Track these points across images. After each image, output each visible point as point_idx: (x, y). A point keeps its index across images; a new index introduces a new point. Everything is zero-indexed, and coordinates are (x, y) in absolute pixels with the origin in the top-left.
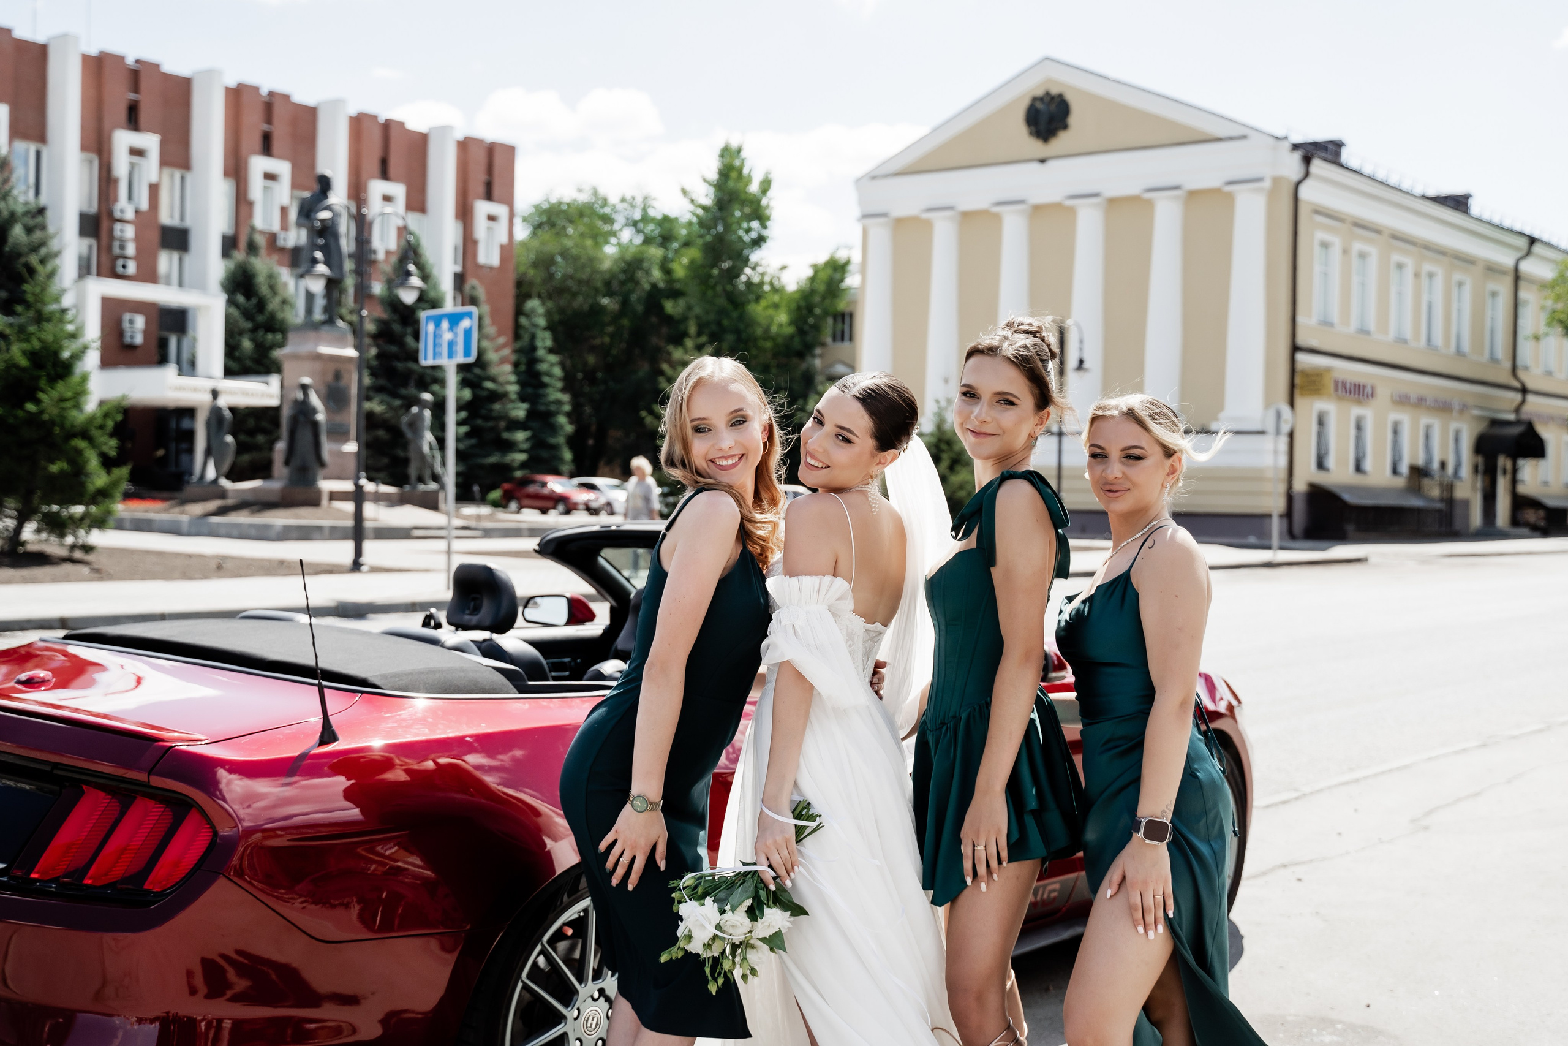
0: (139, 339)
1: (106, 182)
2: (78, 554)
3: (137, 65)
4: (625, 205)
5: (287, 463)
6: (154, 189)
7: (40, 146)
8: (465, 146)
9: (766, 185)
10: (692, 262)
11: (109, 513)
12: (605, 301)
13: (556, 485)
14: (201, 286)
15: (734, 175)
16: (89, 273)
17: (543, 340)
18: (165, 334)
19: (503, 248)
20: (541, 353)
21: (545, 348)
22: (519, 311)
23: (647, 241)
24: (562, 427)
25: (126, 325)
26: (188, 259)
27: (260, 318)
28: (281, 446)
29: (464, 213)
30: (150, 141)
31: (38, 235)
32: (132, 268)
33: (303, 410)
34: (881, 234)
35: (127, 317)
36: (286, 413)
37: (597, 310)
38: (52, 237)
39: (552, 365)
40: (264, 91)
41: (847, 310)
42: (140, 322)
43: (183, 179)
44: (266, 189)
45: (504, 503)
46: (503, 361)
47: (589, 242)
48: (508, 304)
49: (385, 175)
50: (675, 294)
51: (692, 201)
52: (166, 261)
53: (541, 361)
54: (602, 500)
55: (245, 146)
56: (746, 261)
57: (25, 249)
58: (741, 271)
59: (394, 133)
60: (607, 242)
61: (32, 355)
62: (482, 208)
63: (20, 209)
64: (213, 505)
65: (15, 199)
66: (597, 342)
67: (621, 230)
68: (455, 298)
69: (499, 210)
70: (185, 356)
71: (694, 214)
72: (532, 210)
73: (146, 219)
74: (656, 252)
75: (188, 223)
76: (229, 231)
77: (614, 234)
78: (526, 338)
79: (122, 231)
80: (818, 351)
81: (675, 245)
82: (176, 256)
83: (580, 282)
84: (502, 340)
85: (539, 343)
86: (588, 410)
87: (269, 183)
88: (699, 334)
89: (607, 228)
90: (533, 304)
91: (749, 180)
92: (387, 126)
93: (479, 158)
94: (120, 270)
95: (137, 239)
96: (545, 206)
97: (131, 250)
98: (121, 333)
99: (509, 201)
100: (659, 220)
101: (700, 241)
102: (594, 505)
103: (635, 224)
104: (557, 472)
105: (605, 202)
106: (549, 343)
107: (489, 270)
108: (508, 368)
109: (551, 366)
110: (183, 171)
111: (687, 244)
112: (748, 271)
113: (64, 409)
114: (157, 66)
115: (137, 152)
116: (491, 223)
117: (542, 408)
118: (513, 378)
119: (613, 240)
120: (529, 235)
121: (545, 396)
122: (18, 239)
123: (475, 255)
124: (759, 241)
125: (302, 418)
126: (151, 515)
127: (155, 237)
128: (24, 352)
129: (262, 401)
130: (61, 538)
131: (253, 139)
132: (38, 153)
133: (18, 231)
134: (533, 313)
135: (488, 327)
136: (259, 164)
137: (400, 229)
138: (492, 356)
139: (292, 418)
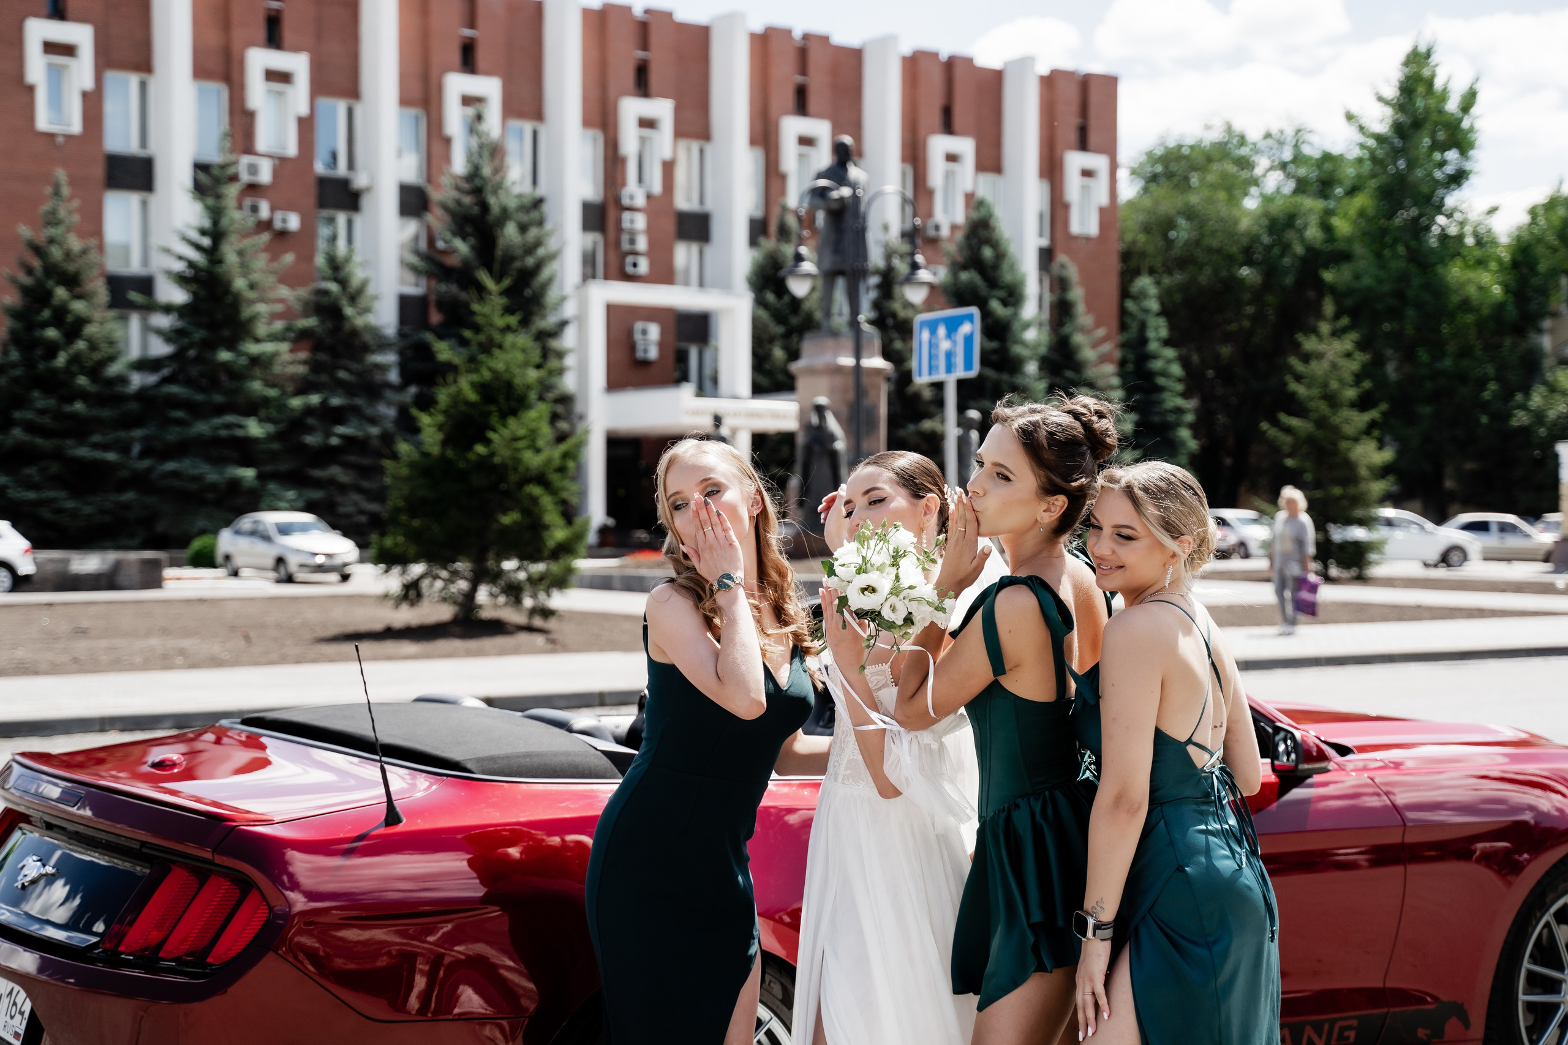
0: (653, 353)
1: (611, 163)
2: (538, 622)
3: (647, 15)
4: (1270, 142)
5: (800, 503)
6: (668, 167)
7: (536, 124)
8: (1050, 82)
9: (1469, 99)
10: (1362, 213)
11: (570, 571)
12: (1245, 271)
14: (725, 286)
15: (1421, 89)
16: (594, 277)
17: (1156, 329)
18: (683, 345)
19: (1102, 211)
20: (1153, 346)
21: (1159, 339)
22: (1125, 293)
23: (1302, 187)
24: (1183, 443)
25: (638, 337)
26: (710, 250)
27: (794, 320)
28: (793, 481)
29: (1051, 170)
30: (662, 109)
31: (533, 232)
32: (643, 266)
33: (819, 437)
35: (639, 326)
36: (801, 440)
37: (1232, 284)
38: (548, 234)
39: (1169, 361)
40: (797, 34)
42: (654, 331)
43: (702, 151)
44: (801, 157)
46: (1103, 359)
47: (1222, 195)
48: (1111, 285)
49: (948, 127)
51: (1361, 128)
52: (684, 254)
53: (1154, 357)
55: (775, 104)
56: (1439, 208)
57: (518, 252)
58: (1432, 221)
59: (959, 72)
60: (1246, 194)
61: (482, 388)
62: (1075, 161)
63: (512, 204)
65: (507, 191)
66: (1233, 327)
67: (1264, 176)
68: (1041, 281)
69: (1098, 162)
70: (708, 371)
71: (1362, 146)
72: (1143, 158)
73: (658, 205)
74: (1312, 204)
75: (709, 206)
76: (759, 214)
77: (1256, 182)
78: (1134, 327)
79: (632, 221)
80: (1547, 324)
81: (1339, 191)
82: (695, 248)
83: (1209, 250)
84: (1101, 332)
85: (1151, 334)
86: (1221, 418)
87: (805, 149)
88: (1337, 316)
89: (1244, 174)
90: (1144, 282)
91: (1444, 96)
92: (951, 64)
93: (1069, 96)
94: (629, 269)
95: (650, 230)
96: (1159, 152)
97: (642, 244)
98: (632, 347)
99: (1110, 149)
100: (1317, 160)
101: (1373, 183)
103: (1283, 166)
105: (1242, 140)
106: (1164, 333)
107: (1084, 241)
108: (1110, 368)
109: (1168, 363)
110: (702, 142)
111: (1352, 191)
112: (1441, 220)
113: (518, 450)
114: (669, 15)
115: (647, 123)
116: (1087, 180)
117: (1156, 419)
118: (1115, 381)
119: (1254, 190)
120: (1138, 193)
121: (1160, 402)
122: (511, 240)
123: (1066, 223)
124: (1458, 178)
125: (817, 448)
126: (644, 572)
127: (669, 226)
128: (473, 385)
129: (791, 424)
130: (518, 601)
131: (784, 95)
132: (535, 134)
133: (510, 231)
134: (1143, 295)
135: (1083, 316)
136: (792, 127)
137: (969, 197)
138: (1088, 354)
139: (808, 449)
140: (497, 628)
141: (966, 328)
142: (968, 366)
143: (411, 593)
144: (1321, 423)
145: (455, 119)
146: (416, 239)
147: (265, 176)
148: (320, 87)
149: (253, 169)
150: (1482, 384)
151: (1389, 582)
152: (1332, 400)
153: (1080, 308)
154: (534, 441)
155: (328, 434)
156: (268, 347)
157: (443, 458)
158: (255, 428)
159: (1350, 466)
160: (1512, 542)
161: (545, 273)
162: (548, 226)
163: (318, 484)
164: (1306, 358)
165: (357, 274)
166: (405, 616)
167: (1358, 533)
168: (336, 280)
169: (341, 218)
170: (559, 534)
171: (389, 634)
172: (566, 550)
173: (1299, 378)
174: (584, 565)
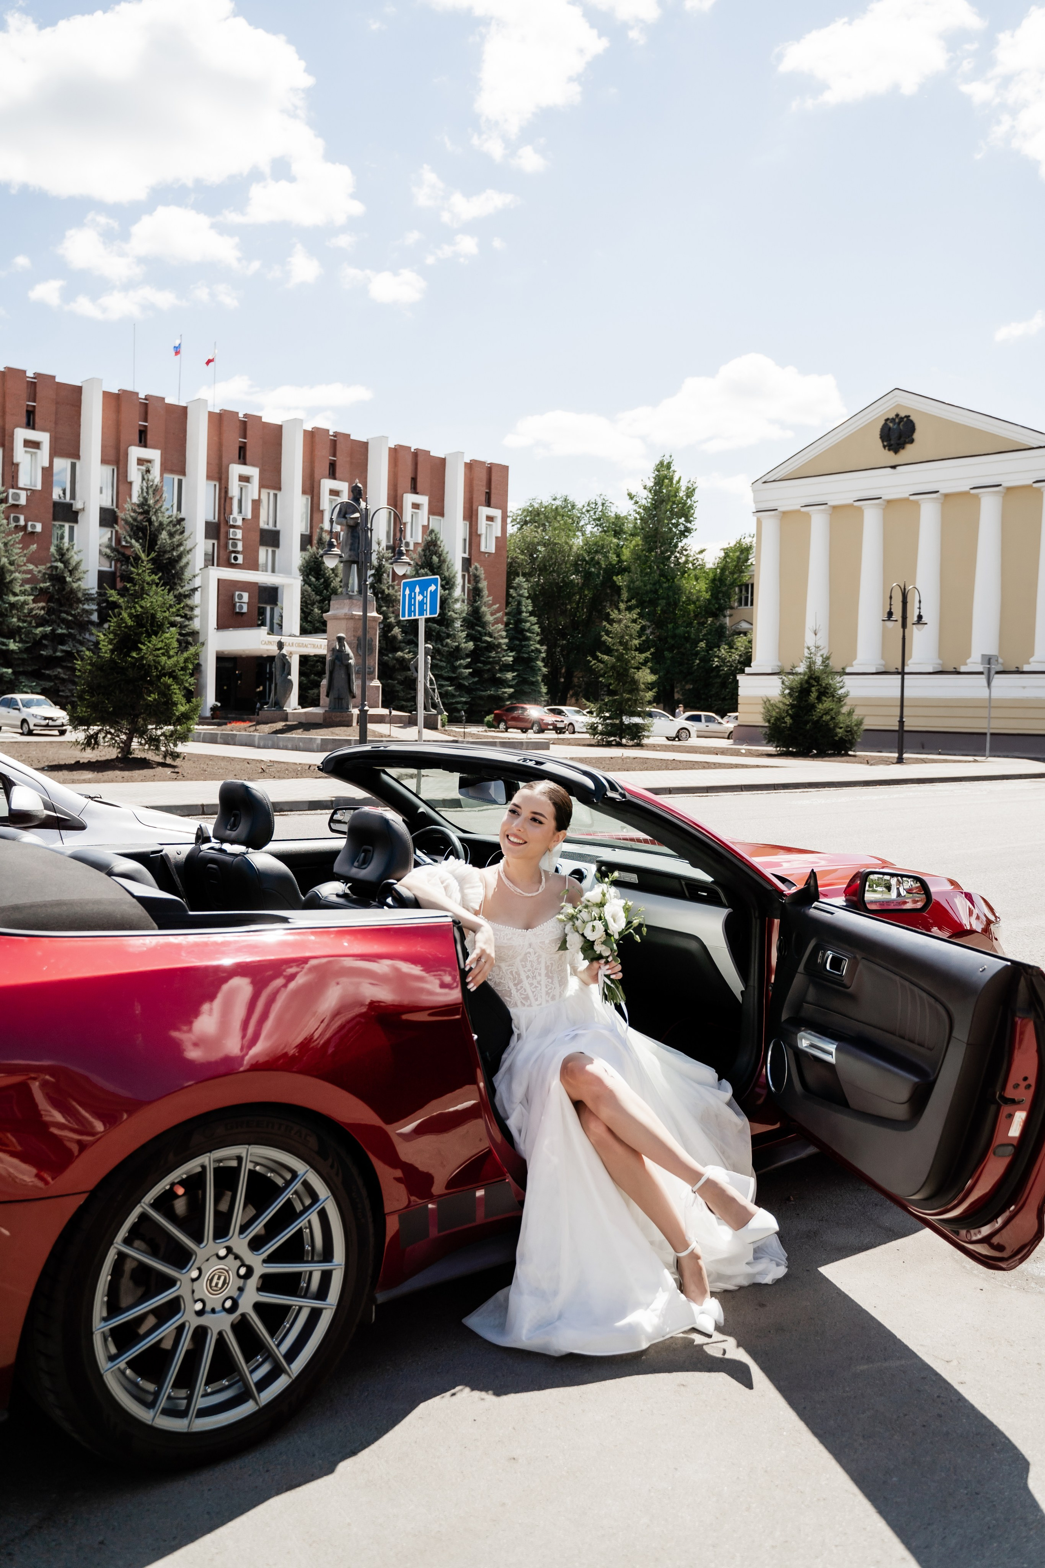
0: (245, 609)
1: (224, 500)
2: (169, 761)
3: (246, 418)
4: (589, 507)
5: (327, 696)
6: (256, 504)
7: (181, 477)
8: (471, 467)
9: (690, 493)
10: (636, 548)
11: (189, 730)
12: (573, 577)
13: (535, 712)
14: (288, 572)
15: (666, 484)
16: (212, 563)
17: (527, 606)
18: (262, 605)
19: (498, 540)
20: (525, 615)
21: (528, 612)
22: (509, 586)
23: (605, 533)
24: (540, 669)
25: (237, 599)
26: (279, 552)
27: (327, 591)
28: (324, 682)
29: (471, 516)
30: (253, 471)
31: (178, 538)
32: (240, 559)
33: (339, 656)
34: (770, 524)
35: (237, 593)
36: (328, 658)
37: (567, 584)
38: (186, 539)
40: (332, 432)
41: (750, 582)
42: (246, 596)
43: (275, 495)
44: (332, 500)
45: (495, 724)
46: (497, 622)
47: (563, 534)
48: (502, 580)
49: (415, 490)
50: (623, 571)
51: (636, 503)
52: (264, 554)
53: (525, 621)
54: (566, 722)
55: (317, 473)
56: (676, 547)
57: (169, 548)
58: (672, 554)
59: (420, 459)
60: (576, 535)
61: (137, 618)
62: (484, 511)
63: (166, 521)
64: (280, 725)
65: (163, 513)
66: (567, 607)
67: (586, 526)
68: (464, 577)
69: (497, 513)
70: (276, 621)
71: (638, 512)
72: (521, 512)
73: (250, 525)
74: (610, 540)
75: (279, 527)
76: (307, 532)
77: (581, 529)
78: (515, 604)
79: (235, 534)
80: (728, 612)
81: (625, 536)
82: (270, 550)
83: (556, 563)
84: (496, 606)
85: (524, 608)
87: (334, 495)
88: (629, 601)
89: (575, 525)
90: (520, 579)
91: (678, 487)
92: (416, 454)
93: (482, 475)
94: (232, 561)
95: (245, 539)
96: (529, 509)
97: (240, 548)
98: (232, 604)
99: (503, 507)
100: (614, 518)
101: (642, 533)
102: (560, 725)
103: (596, 521)
104: (536, 702)
105: (574, 506)
106: (530, 608)
107: (488, 555)
108: (501, 626)
109: (532, 624)
110: (276, 491)
111: (633, 535)
112: (677, 554)
113: (157, 656)
114: (259, 418)
115: (245, 479)
116: (490, 522)
117: (525, 655)
118: (504, 634)
119: (580, 533)
120: (517, 530)
121: (527, 646)
122: (165, 541)
123: (478, 545)
124: (685, 533)
125: (337, 663)
127: (256, 537)
128: (131, 616)
129: (323, 651)
130: (158, 748)
131: (322, 467)
132: (180, 482)
133: (164, 535)
134: (519, 586)
135: (486, 597)
136: (327, 484)
137: (425, 528)
138: (489, 618)
139: (333, 662)
140: (144, 764)
141: (432, 588)
142: (433, 611)
143: (91, 742)
144: (620, 658)
145: (134, 474)
146: (110, 539)
147: (23, 501)
148: (55, 452)
149: (16, 496)
150: (696, 642)
151: (654, 748)
152: (625, 645)
153: (485, 592)
154: (167, 652)
155: (55, 651)
156: (22, 598)
157: (111, 660)
158: (13, 646)
159: (635, 682)
160: (713, 727)
161: (184, 561)
162: (186, 534)
163: (49, 678)
164: (611, 622)
165: (75, 559)
166: (90, 755)
167: (636, 720)
168: (61, 561)
169: (67, 526)
170: (182, 708)
171: (78, 766)
172: (185, 718)
173: (608, 633)
174: (199, 728)
